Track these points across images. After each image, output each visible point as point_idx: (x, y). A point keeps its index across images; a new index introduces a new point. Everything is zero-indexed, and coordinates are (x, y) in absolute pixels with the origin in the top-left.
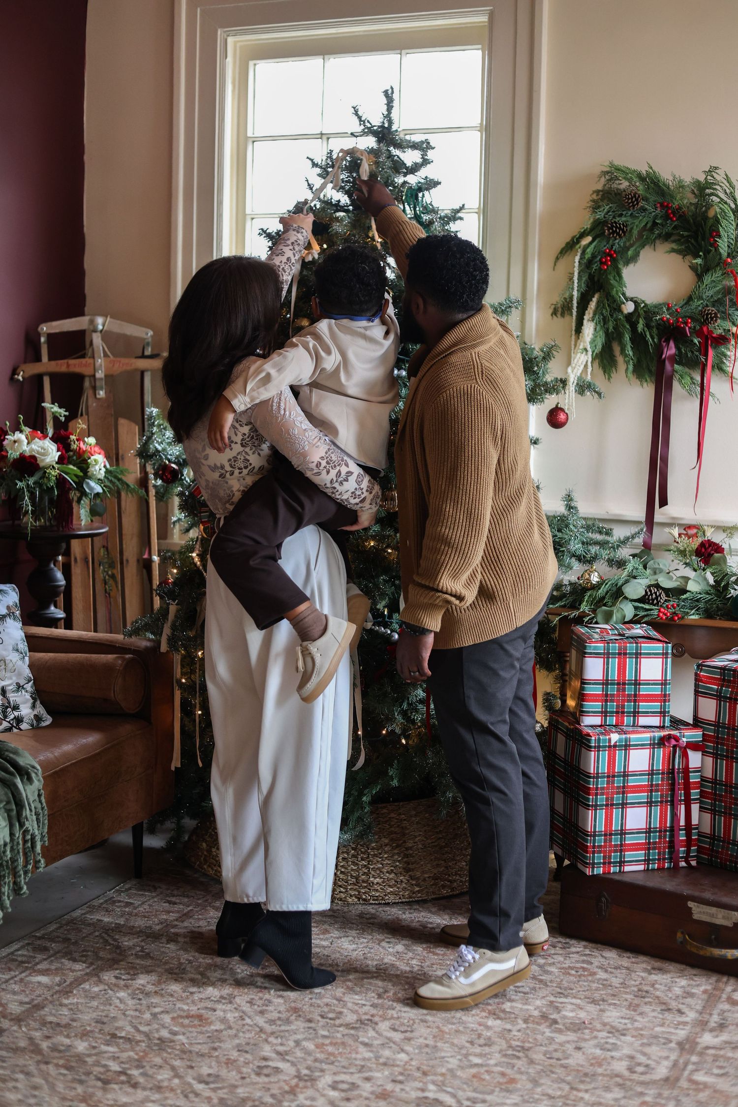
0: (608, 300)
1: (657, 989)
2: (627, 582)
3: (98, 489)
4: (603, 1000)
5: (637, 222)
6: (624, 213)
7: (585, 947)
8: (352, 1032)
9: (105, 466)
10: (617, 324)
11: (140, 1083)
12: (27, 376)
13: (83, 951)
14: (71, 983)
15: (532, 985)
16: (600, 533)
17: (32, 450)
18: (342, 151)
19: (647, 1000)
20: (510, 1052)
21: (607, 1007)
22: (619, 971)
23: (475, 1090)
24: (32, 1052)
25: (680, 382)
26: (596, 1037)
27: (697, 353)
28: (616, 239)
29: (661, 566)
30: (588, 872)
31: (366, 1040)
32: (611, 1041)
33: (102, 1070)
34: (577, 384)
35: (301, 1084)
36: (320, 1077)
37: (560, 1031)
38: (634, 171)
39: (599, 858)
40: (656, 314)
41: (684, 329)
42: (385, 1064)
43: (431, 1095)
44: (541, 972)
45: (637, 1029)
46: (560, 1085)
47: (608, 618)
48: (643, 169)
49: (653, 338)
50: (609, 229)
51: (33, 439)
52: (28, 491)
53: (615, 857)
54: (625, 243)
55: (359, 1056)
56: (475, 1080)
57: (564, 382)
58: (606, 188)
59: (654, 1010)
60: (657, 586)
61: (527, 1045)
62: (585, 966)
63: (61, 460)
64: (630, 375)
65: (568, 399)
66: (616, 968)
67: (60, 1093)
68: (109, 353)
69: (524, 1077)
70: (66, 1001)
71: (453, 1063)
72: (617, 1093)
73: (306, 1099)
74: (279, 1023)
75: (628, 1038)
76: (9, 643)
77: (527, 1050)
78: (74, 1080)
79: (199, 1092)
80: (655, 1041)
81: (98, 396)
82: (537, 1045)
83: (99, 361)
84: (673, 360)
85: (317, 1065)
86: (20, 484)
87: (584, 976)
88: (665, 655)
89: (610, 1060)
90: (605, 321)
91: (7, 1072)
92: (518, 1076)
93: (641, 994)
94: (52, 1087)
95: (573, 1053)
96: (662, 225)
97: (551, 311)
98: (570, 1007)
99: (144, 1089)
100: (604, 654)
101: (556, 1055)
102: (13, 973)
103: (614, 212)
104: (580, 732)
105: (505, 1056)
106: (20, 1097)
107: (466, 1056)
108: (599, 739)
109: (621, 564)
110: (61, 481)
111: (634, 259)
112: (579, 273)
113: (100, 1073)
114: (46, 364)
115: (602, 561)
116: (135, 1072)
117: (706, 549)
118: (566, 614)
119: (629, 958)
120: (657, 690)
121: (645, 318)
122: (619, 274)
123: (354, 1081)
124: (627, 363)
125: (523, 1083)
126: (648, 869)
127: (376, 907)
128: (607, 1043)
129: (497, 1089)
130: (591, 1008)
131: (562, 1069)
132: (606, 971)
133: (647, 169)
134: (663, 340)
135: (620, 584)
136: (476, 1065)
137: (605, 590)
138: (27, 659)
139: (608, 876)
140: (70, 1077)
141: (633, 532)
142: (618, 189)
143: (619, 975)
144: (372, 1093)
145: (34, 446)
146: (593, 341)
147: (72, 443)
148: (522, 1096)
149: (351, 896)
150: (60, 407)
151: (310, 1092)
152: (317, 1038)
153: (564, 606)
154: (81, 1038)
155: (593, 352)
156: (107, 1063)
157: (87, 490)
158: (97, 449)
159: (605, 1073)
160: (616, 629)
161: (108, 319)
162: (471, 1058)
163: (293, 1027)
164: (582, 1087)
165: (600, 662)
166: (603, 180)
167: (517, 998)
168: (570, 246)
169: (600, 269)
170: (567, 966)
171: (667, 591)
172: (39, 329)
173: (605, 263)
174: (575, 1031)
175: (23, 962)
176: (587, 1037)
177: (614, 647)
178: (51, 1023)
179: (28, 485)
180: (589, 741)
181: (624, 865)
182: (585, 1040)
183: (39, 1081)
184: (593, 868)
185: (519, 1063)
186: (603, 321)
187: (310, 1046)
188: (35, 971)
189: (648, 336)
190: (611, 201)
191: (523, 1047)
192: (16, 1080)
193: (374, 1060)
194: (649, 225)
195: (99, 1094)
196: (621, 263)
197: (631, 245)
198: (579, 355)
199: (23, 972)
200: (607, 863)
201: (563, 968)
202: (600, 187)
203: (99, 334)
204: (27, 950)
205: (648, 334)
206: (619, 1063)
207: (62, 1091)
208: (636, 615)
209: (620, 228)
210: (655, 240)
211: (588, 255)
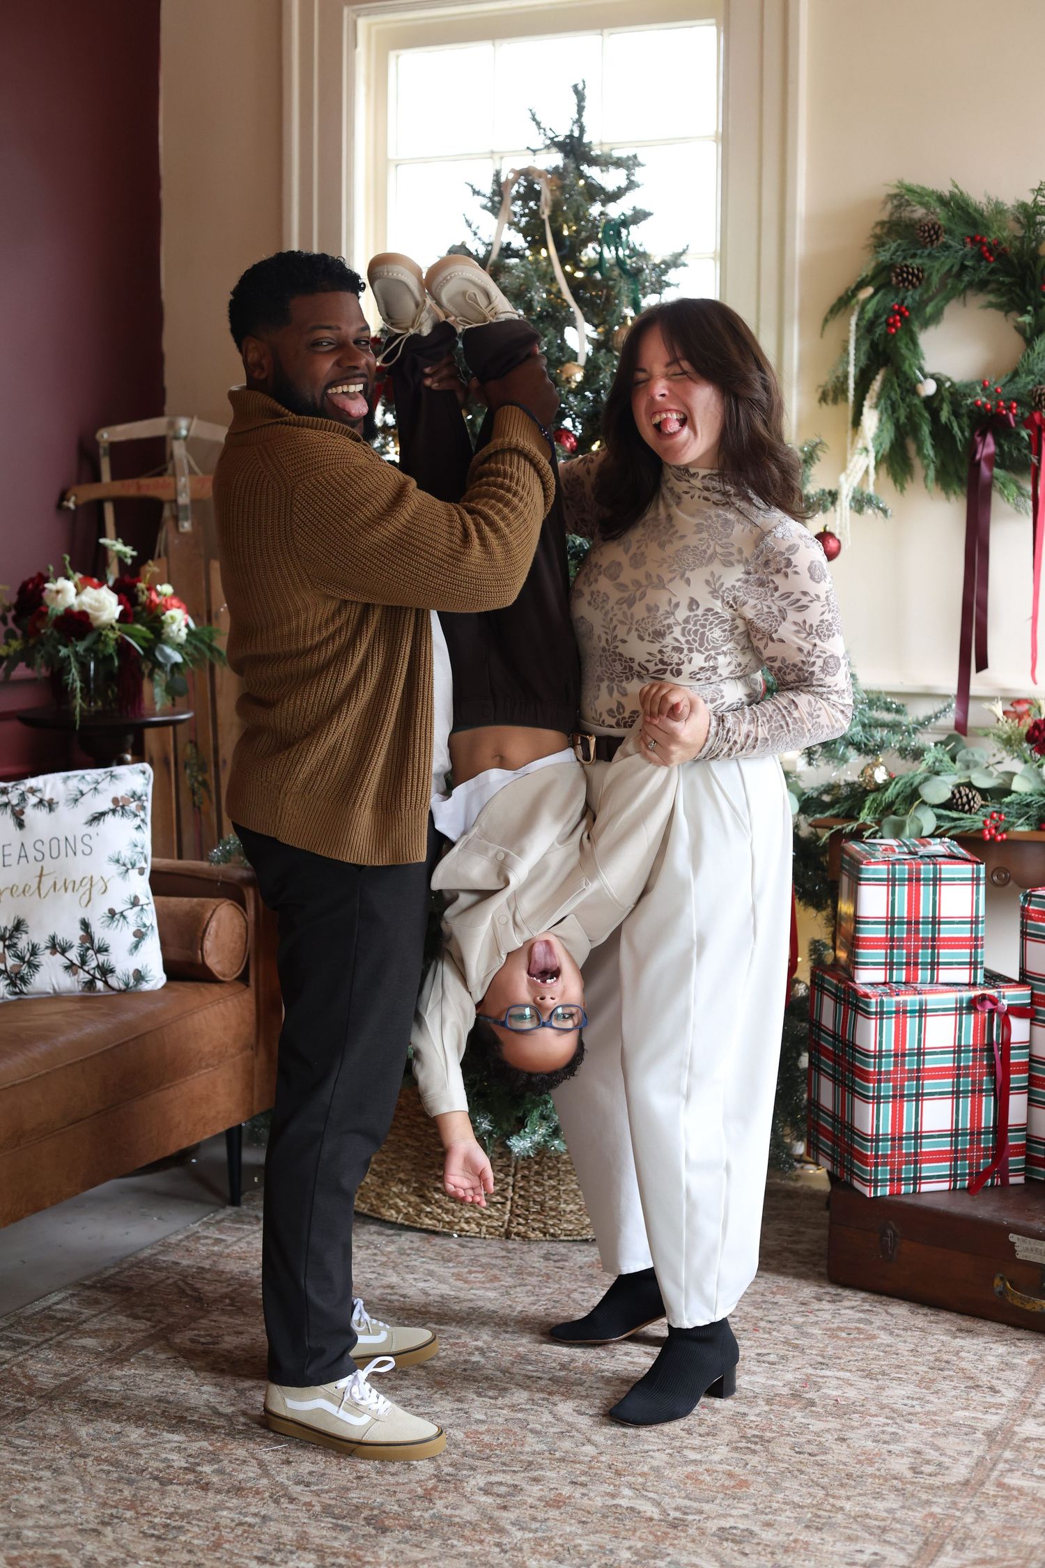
0: (898, 378)
1: (963, 1359)
2: (926, 779)
3: (177, 658)
4: (884, 1374)
5: (937, 264)
6: (919, 252)
7: (864, 1300)
8: (520, 1415)
9: (187, 626)
10: (911, 413)
11: (214, 1484)
12: (80, 502)
13: (150, 1305)
14: (128, 1348)
15: (782, 1353)
16: (888, 710)
17: (81, 603)
18: (513, 171)
19: (946, 1373)
20: (743, 1444)
21: (887, 1382)
22: (909, 1333)
23: (687, 1497)
24: (64, 1440)
25: (1001, 492)
26: (868, 1424)
27: (1026, 451)
28: (908, 290)
29: (977, 757)
30: (868, 1192)
31: (539, 1427)
32: (889, 1429)
33: (161, 1466)
34: (853, 498)
35: (441, 1486)
36: (469, 1476)
37: (817, 1416)
38: (933, 192)
39: (884, 1172)
40: (965, 396)
41: (1006, 416)
42: (563, 1460)
43: (624, 1503)
44: (797, 1335)
45: (928, 1413)
46: (811, 1490)
47: (897, 832)
48: (945, 189)
49: (962, 432)
50: (897, 275)
51: (84, 588)
52: (77, 660)
53: (908, 1171)
54: (921, 295)
55: (527, 1449)
56: (689, 1482)
57: (833, 496)
58: (894, 218)
59: (955, 1388)
60: (970, 785)
61: (768, 1435)
62: (861, 1326)
63: (123, 618)
64: (931, 484)
65: (840, 519)
66: (905, 1329)
67: (99, 1496)
68: (196, 469)
69: (760, 1479)
70: (118, 1373)
71: (660, 1459)
72: (893, 1502)
73: (447, 1507)
74: (417, 1402)
75: (916, 1426)
77: (768, 1441)
78: (119, 1480)
79: (295, 1495)
80: (952, 1429)
81: (181, 530)
82: (782, 1435)
83: (183, 481)
84: (992, 461)
85: (467, 1460)
86: (64, 652)
87: (858, 1339)
88: (975, 880)
89: (885, 1456)
90: (894, 407)
91: (29, 1468)
92: (751, 1478)
93: (940, 1365)
94: (90, 1489)
95: (834, 1446)
96: (974, 268)
97: (818, 395)
98: (834, 1382)
99: (218, 1492)
100: (888, 880)
101: (808, 1448)
102: (48, 1335)
103: (904, 251)
104: (855, 991)
105: (736, 1449)
106: (42, 1502)
107: (680, 1450)
108: (882, 1002)
109: (918, 754)
110: (123, 647)
111: (935, 318)
112: (857, 341)
113: (157, 1469)
114: (107, 484)
115: (891, 751)
116: (207, 1469)
117: (1040, 732)
118: (840, 827)
119: (925, 1315)
120: (964, 932)
121: (951, 403)
122: (914, 341)
123: (516, 1483)
124: (927, 467)
125: (759, 1487)
126: (955, 1188)
127: (570, 1244)
128: (883, 1432)
129: (721, 1495)
130: (866, 1384)
131: (816, 1467)
132: (891, 1333)
133: (951, 188)
134: (977, 433)
135: (916, 783)
136: (695, 1462)
137: (895, 792)
139: (896, 1198)
140: (116, 1475)
141: (937, 709)
142: (911, 219)
143: (909, 1339)
144: (540, 1499)
145: (85, 598)
146: (877, 437)
147: (140, 594)
148: (755, 1504)
149: (534, 1229)
150: (125, 544)
151: (451, 1498)
152: (470, 1424)
153: (836, 816)
154: (135, 1422)
155: (877, 453)
156: (170, 1457)
157: (160, 659)
158: (175, 602)
159: (878, 1473)
160: (906, 845)
161: (195, 421)
162: (686, 1452)
163: (436, 1409)
164: (842, 1492)
165: (882, 891)
166: (889, 206)
167: (761, 1369)
168: (843, 303)
169: (887, 334)
170: (835, 1326)
171: (983, 792)
172: (97, 436)
173: (894, 325)
174: (839, 1416)
175: (63, 1320)
176: (856, 1424)
177: (902, 871)
178: (95, 1401)
179: (76, 653)
180: (868, 1004)
181: (920, 1184)
182: (853, 1428)
183: (70, 1479)
184: (876, 1187)
185: (754, 1460)
186: (890, 408)
187: (459, 1435)
188: (79, 1332)
189: (956, 429)
190: (900, 236)
191: (761, 1437)
192: (40, 1479)
193: (547, 1454)
194: (955, 269)
195: (155, 1498)
196: (917, 324)
197: (931, 299)
198: (856, 457)
199: (61, 1333)
200: (896, 1179)
201: (830, 1329)
202: (884, 216)
203: (182, 442)
204: (71, 1303)
205: (955, 425)
206: (899, 1460)
207: (103, 1494)
208: (938, 828)
209: (913, 274)
210: (964, 291)
211: (869, 314)
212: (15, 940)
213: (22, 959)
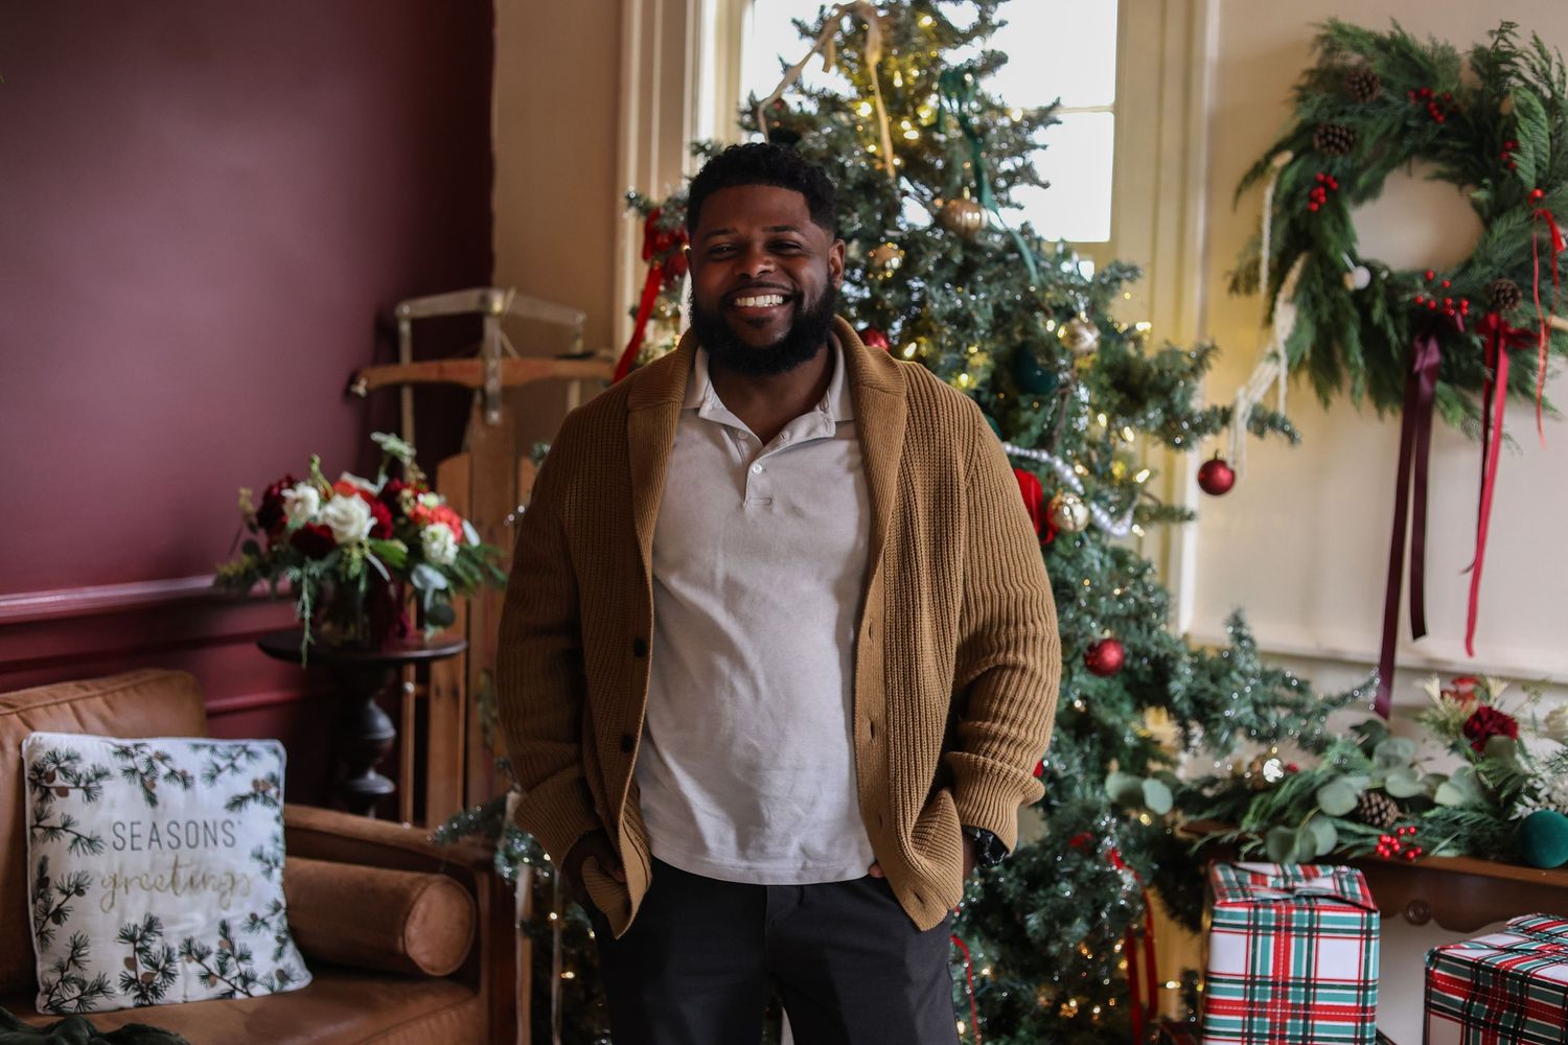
0: (1321, 265)
2: (1331, 779)
3: (441, 583)
5: (1371, 124)
6: (1349, 108)
9: (458, 543)
10: (1335, 310)
12: (373, 387)
16: (1289, 687)
17: (326, 515)
25: (1443, 414)
27: (1478, 363)
28: (1335, 156)
29: (1400, 752)
34: (1252, 417)
38: (1370, 34)
40: (1404, 289)
41: (1454, 317)
47: (1285, 848)
48: (1384, 29)
49: (1399, 333)
50: (1320, 137)
51: (330, 497)
52: (312, 584)
54: (1352, 162)
57: (1225, 415)
58: (1324, 65)
60: (1382, 792)
63: (375, 533)
64: (1360, 399)
65: (1234, 444)
68: (511, 350)
76: (246, 846)
81: (490, 421)
83: (493, 363)
84: (1434, 373)
86: (293, 573)
88: (1366, 934)
90: (1314, 303)
96: (1419, 130)
97: (1229, 281)
100: (1248, 927)
103: (1330, 107)
109: (1320, 746)
110: (369, 574)
111: (1372, 191)
112: (1273, 217)
114: (407, 368)
115: (1289, 741)
117: (1482, 724)
118: (1214, 836)
120: (1349, 1000)
121: (1387, 298)
122: (1342, 220)
124: (1355, 378)
133: (1392, 29)
134: (1418, 337)
135: (1315, 785)
137: (1289, 794)
138: (277, 873)
141: (1354, 684)
142: (1344, 68)
145: (331, 509)
146: (1291, 340)
147: (404, 503)
153: (1216, 819)
155: (1290, 358)
157: (418, 584)
158: (440, 516)
160: (1284, 876)
161: (511, 294)
165: (1239, 942)
166: (1319, 51)
168: (1258, 171)
169: (1308, 211)
171: (1401, 803)
172: (398, 312)
173: (1317, 200)
177: (1269, 916)
179: (311, 576)
186: (1309, 300)
189: (1391, 332)
190: (1327, 87)
194: (1396, 130)
196: (1346, 198)
197: (1367, 165)
198: (1263, 364)
202: (1312, 63)
203: (495, 319)
205: (1390, 327)
208: (1339, 845)
209: (1341, 137)
210: (1408, 157)
211: (1287, 185)
212: (148, 943)
213: (155, 966)
